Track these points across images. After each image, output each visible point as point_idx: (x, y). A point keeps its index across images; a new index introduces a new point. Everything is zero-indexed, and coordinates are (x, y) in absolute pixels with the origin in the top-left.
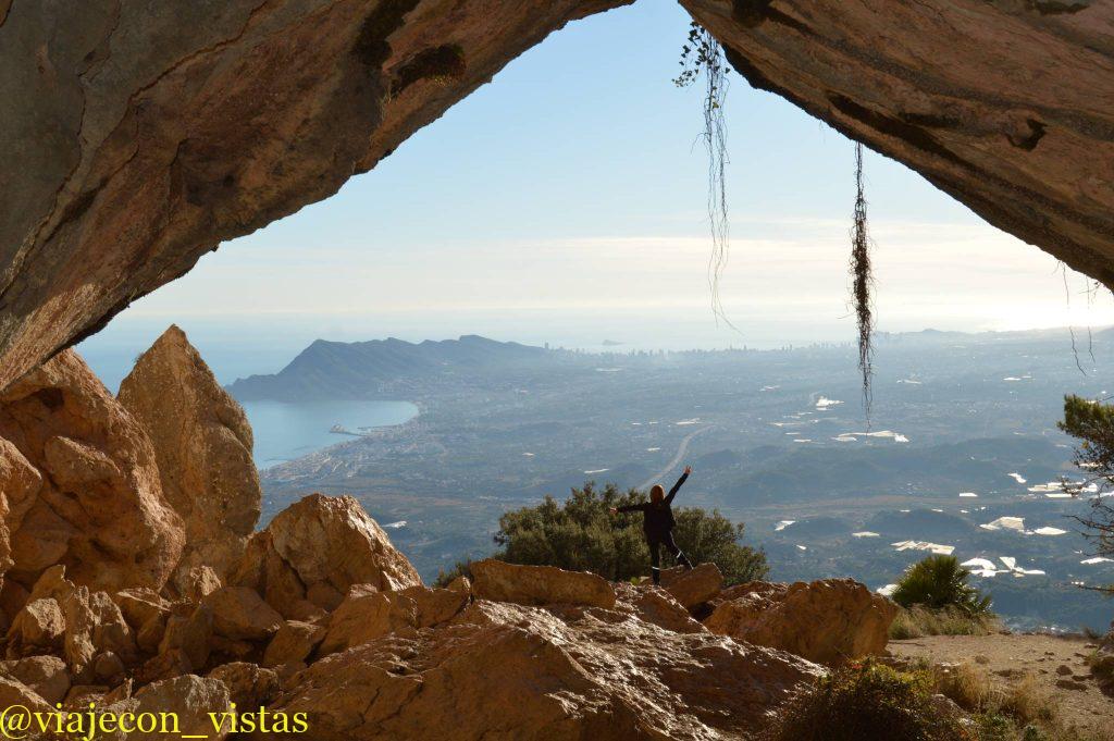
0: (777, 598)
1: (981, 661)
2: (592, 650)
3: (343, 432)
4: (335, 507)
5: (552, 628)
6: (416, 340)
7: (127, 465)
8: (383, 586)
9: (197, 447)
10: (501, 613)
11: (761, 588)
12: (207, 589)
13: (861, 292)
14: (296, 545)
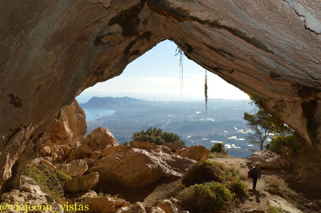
0: (188, 149)
1: (226, 162)
2: (154, 157)
3: (99, 116)
4: (104, 130)
5: (146, 153)
6: (115, 97)
7: (62, 121)
8: (113, 145)
9: (75, 118)
10: (136, 150)
11: (185, 147)
12: (78, 145)
13: (206, 92)
14: (96, 137)
